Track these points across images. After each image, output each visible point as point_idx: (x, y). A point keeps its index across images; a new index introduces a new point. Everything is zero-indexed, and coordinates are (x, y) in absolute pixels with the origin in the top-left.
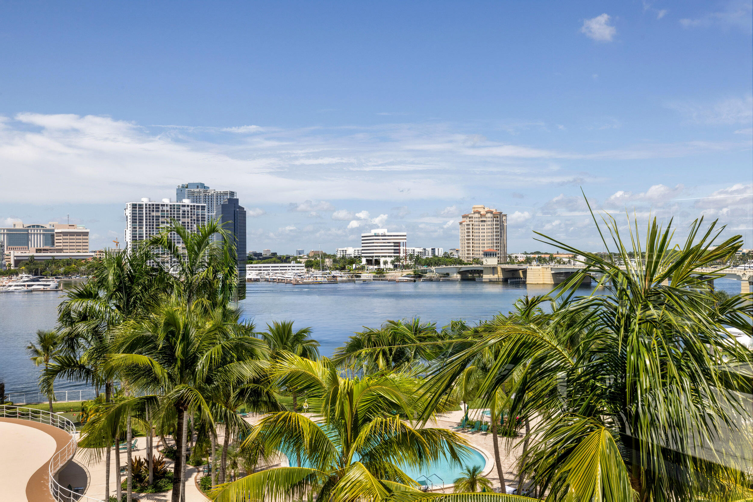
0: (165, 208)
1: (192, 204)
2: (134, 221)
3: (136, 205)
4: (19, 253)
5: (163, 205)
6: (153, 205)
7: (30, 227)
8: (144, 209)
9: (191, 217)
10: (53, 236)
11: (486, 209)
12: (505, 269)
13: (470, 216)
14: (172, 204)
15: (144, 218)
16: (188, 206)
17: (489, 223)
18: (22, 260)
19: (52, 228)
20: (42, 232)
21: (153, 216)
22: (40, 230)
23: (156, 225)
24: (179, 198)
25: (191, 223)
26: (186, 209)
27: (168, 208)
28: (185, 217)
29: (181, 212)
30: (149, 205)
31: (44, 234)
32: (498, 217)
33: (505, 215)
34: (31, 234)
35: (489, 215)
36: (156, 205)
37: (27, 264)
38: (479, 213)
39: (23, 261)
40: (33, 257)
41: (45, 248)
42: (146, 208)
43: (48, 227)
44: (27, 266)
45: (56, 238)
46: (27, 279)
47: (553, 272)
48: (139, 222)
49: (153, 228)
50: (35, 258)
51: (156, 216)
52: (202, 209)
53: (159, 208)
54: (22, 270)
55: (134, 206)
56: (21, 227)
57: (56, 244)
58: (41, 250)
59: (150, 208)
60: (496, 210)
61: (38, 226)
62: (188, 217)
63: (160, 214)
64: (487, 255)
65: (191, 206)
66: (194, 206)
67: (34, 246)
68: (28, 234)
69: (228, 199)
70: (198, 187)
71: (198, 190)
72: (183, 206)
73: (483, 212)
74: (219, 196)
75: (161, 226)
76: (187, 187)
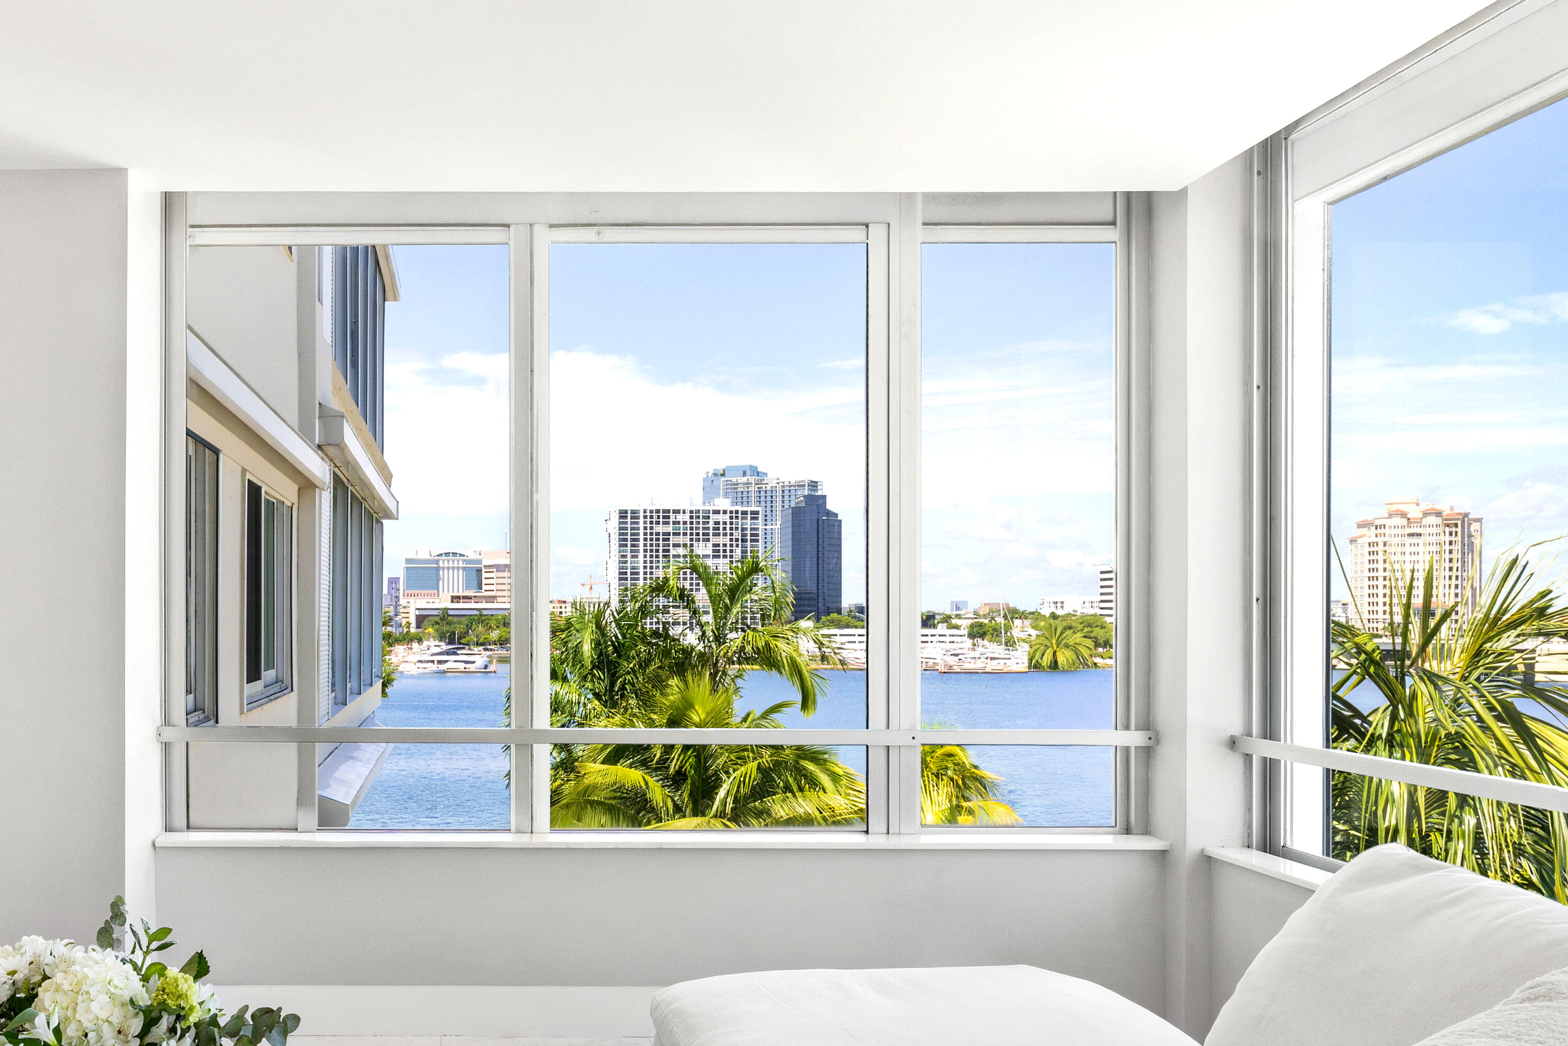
0: (680, 517)
1: (734, 508)
2: (623, 543)
3: (626, 512)
4: (422, 603)
5: (677, 512)
6: (658, 511)
7: (441, 555)
8: (641, 520)
9: (731, 534)
10: (479, 571)
11: (1424, 507)
13: (1378, 522)
14: (694, 508)
15: (641, 537)
16: (725, 512)
17: (1433, 539)
18: (428, 616)
19: (479, 557)
21: (658, 534)
22: (458, 562)
23: (664, 551)
24: (707, 499)
25: (731, 545)
26: (721, 518)
27: (687, 517)
28: (719, 535)
29: (711, 525)
30: (651, 511)
31: (464, 569)
32: (1456, 525)
33: (1479, 520)
34: (444, 568)
35: (1432, 520)
36: (664, 511)
37: (437, 623)
38: (1403, 515)
39: (430, 618)
40: (446, 610)
41: (465, 594)
42: (645, 517)
43: (472, 556)
44: (437, 626)
45: (484, 575)
46: (438, 650)
48: (632, 546)
49: (657, 556)
50: (450, 612)
51: (664, 534)
52: (752, 518)
53: (669, 517)
54: (429, 634)
55: (623, 514)
56: (427, 557)
57: (485, 588)
58: (459, 597)
59: (651, 517)
60: (1452, 508)
61: (455, 554)
62: (725, 535)
63: (670, 529)
65: (731, 512)
66: (737, 512)
67: (448, 592)
68: (438, 569)
69: (805, 497)
70: (744, 474)
71: (744, 479)
72: (717, 512)
73: (1415, 513)
74: (788, 490)
75: (673, 552)
76: (723, 475)
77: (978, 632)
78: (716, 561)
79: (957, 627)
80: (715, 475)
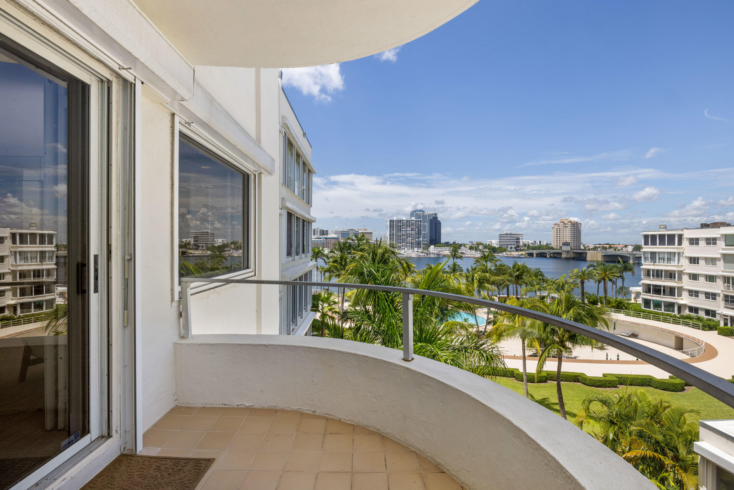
0: (404, 222)
2: (390, 227)
5: (403, 220)
6: (398, 220)
11: (568, 221)
12: (575, 252)
13: (558, 224)
14: (407, 220)
15: (395, 226)
16: (414, 220)
17: (570, 228)
21: (398, 225)
24: (410, 217)
25: (415, 228)
26: (413, 222)
28: (412, 226)
29: (411, 223)
32: (575, 225)
33: (580, 224)
35: (570, 224)
36: (400, 220)
38: (564, 222)
42: (396, 222)
43: (357, 230)
47: (603, 254)
48: (393, 228)
52: (420, 222)
53: (401, 222)
55: (391, 221)
56: (346, 230)
60: (574, 221)
61: (353, 230)
62: (414, 226)
63: (401, 224)
64: (564, 245)
66: (417, 220)
69: (433, 217)
70: (420, 212)
71: (420, 213)
72: (412, 220)
73: (566, 222)
74: (429, 215)
75: (402, 229)
76: (415, 212)
77: (471, 248)
78: (412, 232)
79: (466, 247)
80: (413, 212)
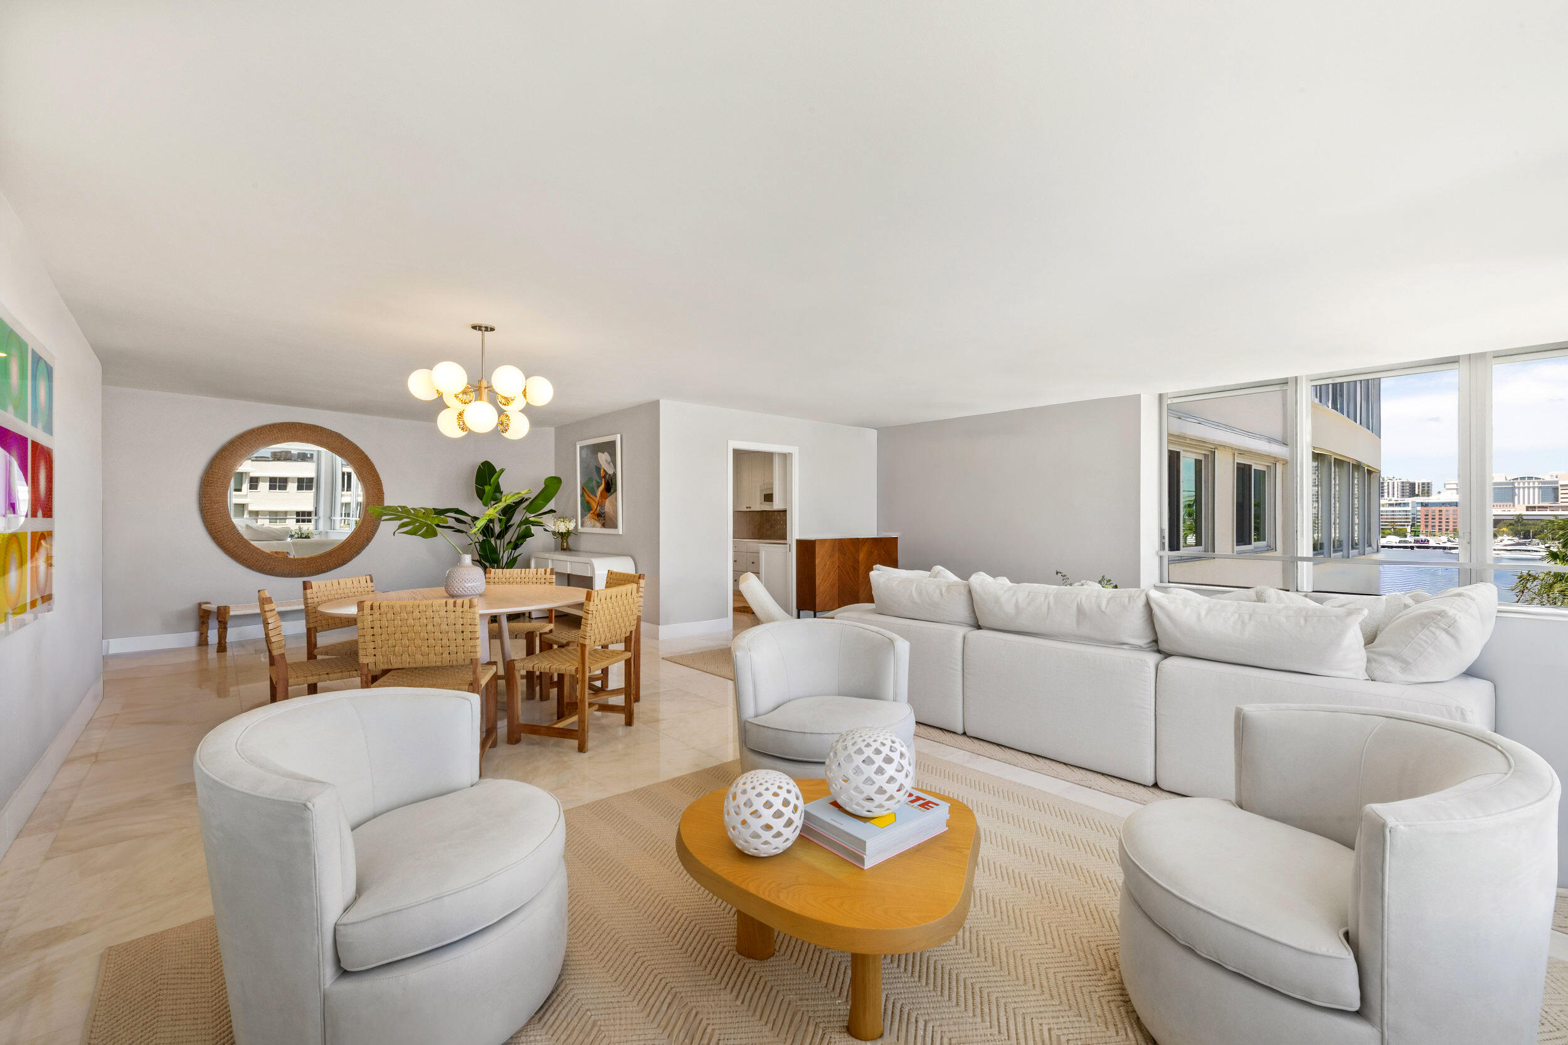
4: (1499, 511)
7: (1517, 479)
10: (1557, 489)
18: (1503, 520)
19: (1555, 479)
20: (1536, 484)
22: (1534, 483)
31: (1540, 488)
34: (1519, 488)
37: (1511, 524)
39: (1505, 521)
40: (1520, 516)
41: (1540, 505)
44: (1512, 527)
45: (1560, 492)
46: (1512, 542)
50: (1525, 518)
54: (1503, 531)
57: (1560, 500)
58: (1535, 507)
67: (1524, 503)
68: (1514, 488)
